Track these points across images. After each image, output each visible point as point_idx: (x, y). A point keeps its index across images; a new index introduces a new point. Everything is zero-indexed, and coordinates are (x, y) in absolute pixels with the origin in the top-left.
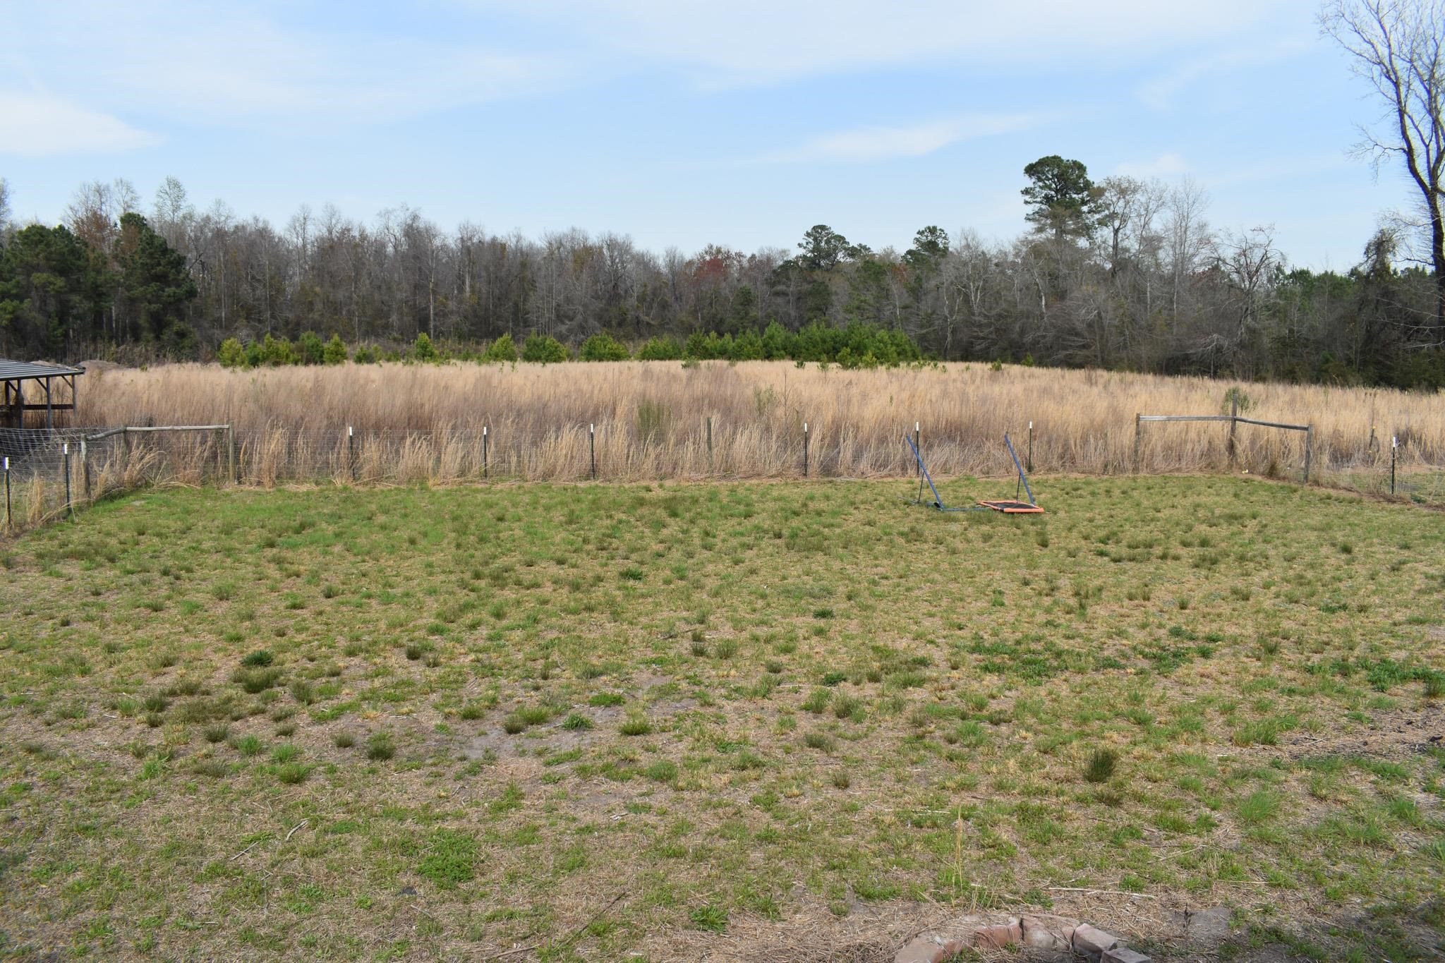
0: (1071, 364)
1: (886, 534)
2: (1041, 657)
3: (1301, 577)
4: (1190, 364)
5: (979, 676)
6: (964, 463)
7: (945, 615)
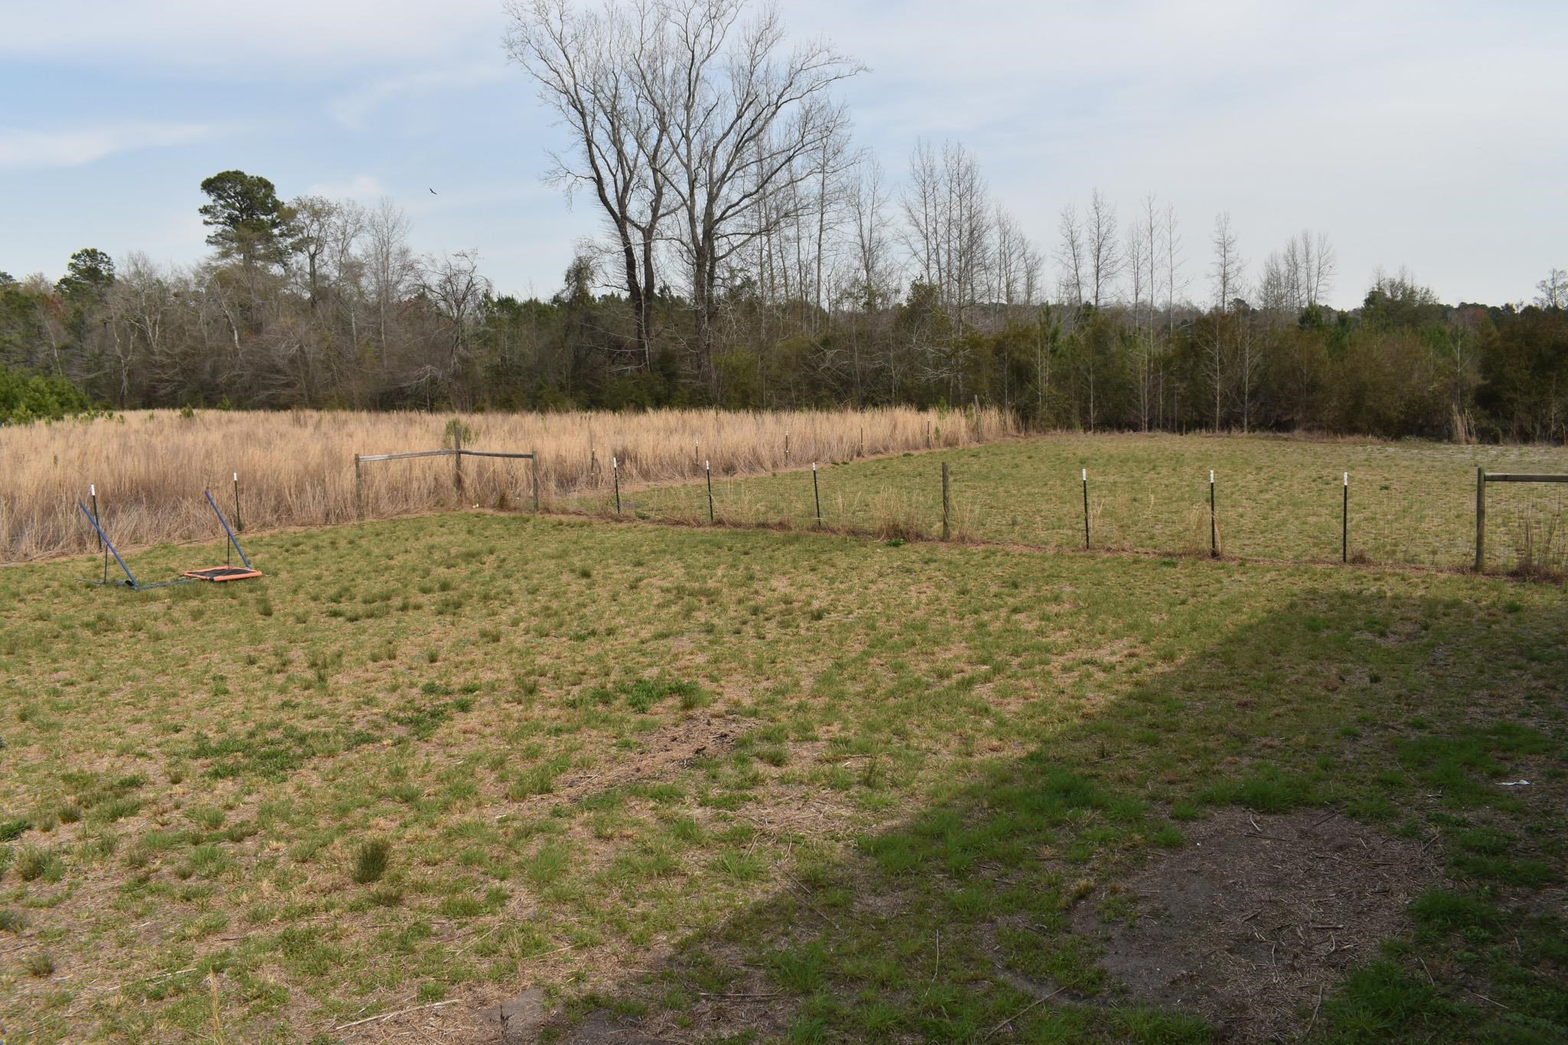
0: (275, 405)
1: (65, 628)
2: (282, 747)
3: (548, 608)
4: (405, 399)
5: (209, 786)
6: (158, 529)
7: (155, 717)
